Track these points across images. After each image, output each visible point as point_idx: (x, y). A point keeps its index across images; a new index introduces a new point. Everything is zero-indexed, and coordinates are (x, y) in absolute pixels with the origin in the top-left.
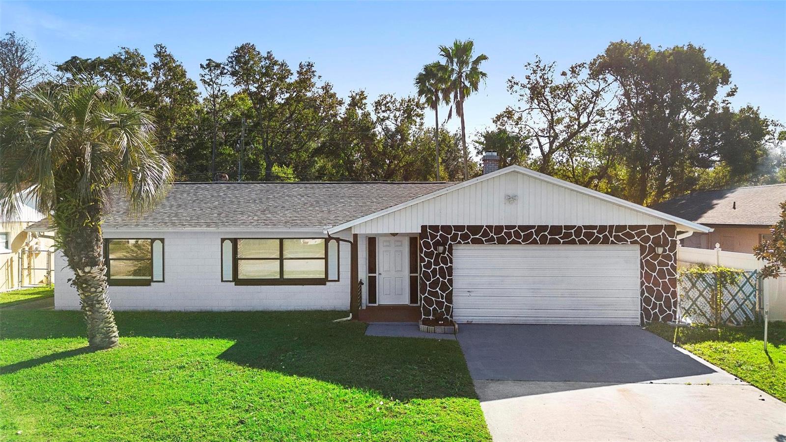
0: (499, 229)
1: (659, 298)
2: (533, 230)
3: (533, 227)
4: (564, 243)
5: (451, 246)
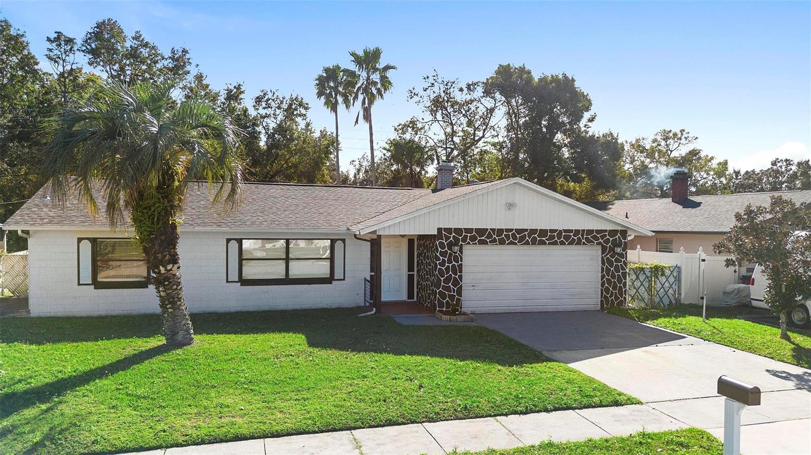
0: (500, 231)
1: (615, 288)
2: (526, 233)
3: (526, 230)
4: (549, 244)
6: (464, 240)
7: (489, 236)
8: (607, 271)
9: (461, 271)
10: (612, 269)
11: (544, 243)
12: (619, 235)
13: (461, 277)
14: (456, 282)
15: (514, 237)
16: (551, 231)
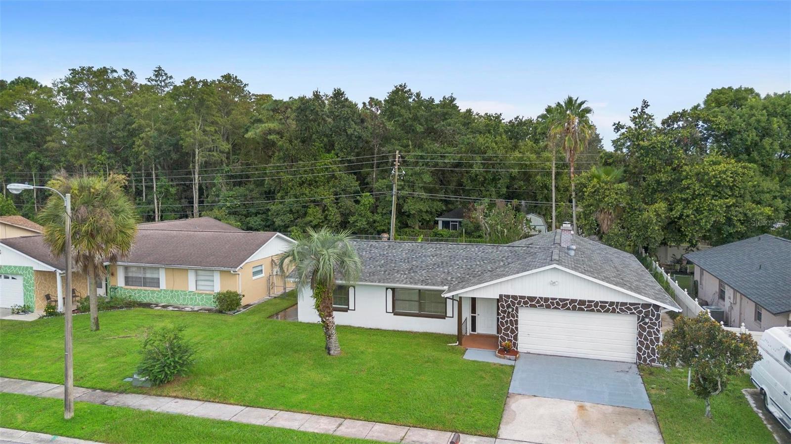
0: (546, 300)
1: (647, 347)
2: (568, 302)
3: (568, 300)
4: (587, 310)
5: (517, 308)
6: (519, 303)
7: (538, 302)
8: (640, 335)
9: (517, 324)
10: (645, 333)
11: (583, 310)
12: (651, 307)
13: (517, 328)
14: (512, 332)
15: (558, 304)
16: (589, 301)
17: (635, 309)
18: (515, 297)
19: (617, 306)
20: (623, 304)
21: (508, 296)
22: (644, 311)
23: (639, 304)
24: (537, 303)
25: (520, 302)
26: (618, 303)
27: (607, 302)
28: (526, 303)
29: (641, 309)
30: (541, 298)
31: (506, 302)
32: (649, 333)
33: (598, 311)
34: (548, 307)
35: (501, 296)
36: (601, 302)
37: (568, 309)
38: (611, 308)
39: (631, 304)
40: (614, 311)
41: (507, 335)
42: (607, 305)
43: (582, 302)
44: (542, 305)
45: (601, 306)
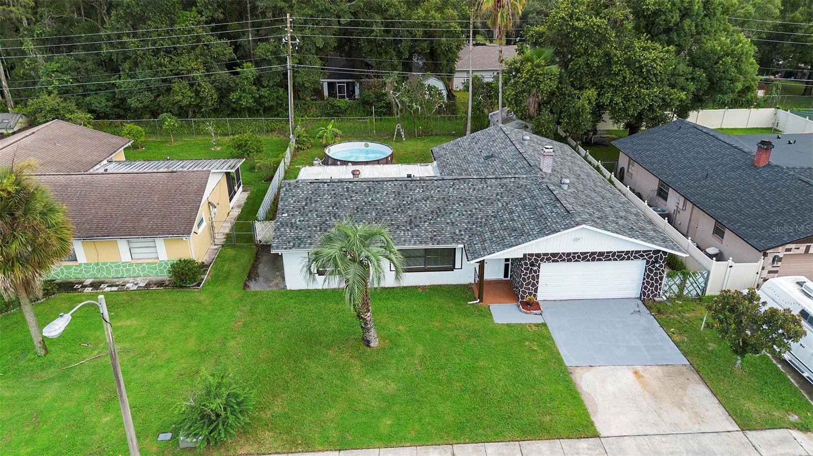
0: (568, 254)
1: (652, 286)
2: (588, 254)
3: (589, 252)
4: (605, 260)
5: (539, 264)
6: (542, 260)
8: (648, 276)
9: (538, 279)
10: (652, 275)
11: (601, 260)
12: (661, 253)
13: (537, 282)
14: (534, 285)
15: (579, 257)
16: (607, 252)
17: (647, 255)
18: (538, 255)
19: (632, 255)
20: (637, 252)
21: (532, 255)
22: (654, 256)
23: (651, 251)
24: (559, 258)
25: (543, 258)
26: (633, 252)
27: (623, 252)
28: (548, 259)
29: (652, 255)
30: (564, 254)
31: (530, 259)
32: (656, 274)
33: (615, 260)
34: (570, 260)
35: (525, 255)
36: (618, 252)
37: (588, 260)
38: (626, 256)
39: (644, 252)
40: (629, 258)
41: (529, 289)
42: (623, 254)
43: (601, 254)
44: (564, 260)
45: (617, 256)
